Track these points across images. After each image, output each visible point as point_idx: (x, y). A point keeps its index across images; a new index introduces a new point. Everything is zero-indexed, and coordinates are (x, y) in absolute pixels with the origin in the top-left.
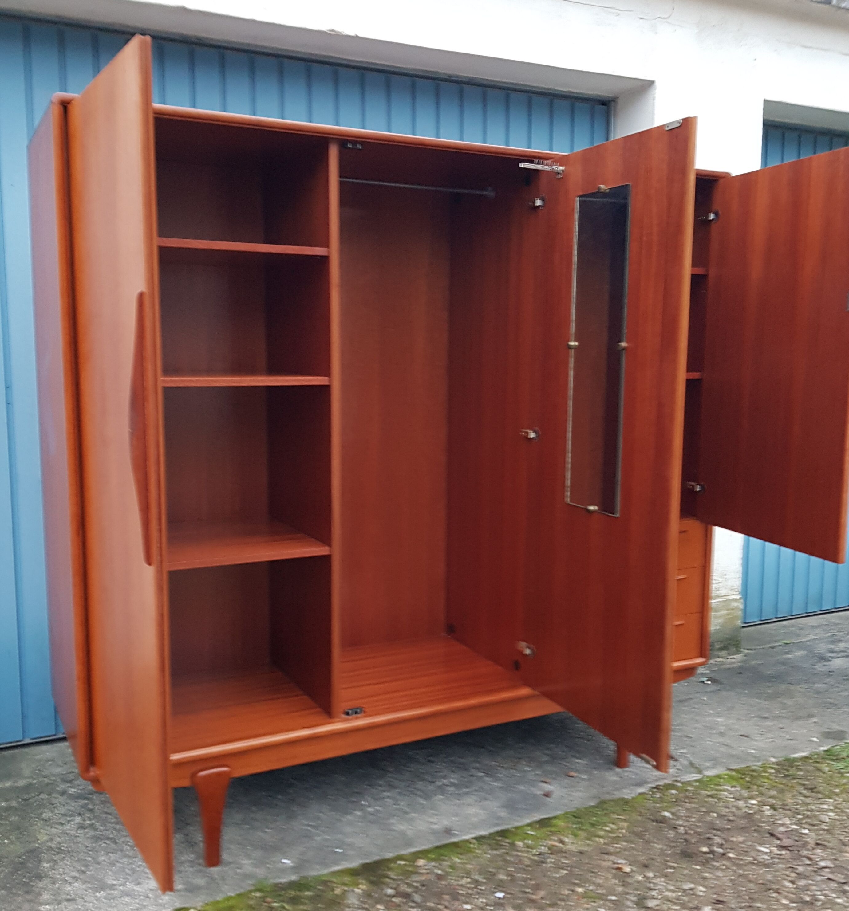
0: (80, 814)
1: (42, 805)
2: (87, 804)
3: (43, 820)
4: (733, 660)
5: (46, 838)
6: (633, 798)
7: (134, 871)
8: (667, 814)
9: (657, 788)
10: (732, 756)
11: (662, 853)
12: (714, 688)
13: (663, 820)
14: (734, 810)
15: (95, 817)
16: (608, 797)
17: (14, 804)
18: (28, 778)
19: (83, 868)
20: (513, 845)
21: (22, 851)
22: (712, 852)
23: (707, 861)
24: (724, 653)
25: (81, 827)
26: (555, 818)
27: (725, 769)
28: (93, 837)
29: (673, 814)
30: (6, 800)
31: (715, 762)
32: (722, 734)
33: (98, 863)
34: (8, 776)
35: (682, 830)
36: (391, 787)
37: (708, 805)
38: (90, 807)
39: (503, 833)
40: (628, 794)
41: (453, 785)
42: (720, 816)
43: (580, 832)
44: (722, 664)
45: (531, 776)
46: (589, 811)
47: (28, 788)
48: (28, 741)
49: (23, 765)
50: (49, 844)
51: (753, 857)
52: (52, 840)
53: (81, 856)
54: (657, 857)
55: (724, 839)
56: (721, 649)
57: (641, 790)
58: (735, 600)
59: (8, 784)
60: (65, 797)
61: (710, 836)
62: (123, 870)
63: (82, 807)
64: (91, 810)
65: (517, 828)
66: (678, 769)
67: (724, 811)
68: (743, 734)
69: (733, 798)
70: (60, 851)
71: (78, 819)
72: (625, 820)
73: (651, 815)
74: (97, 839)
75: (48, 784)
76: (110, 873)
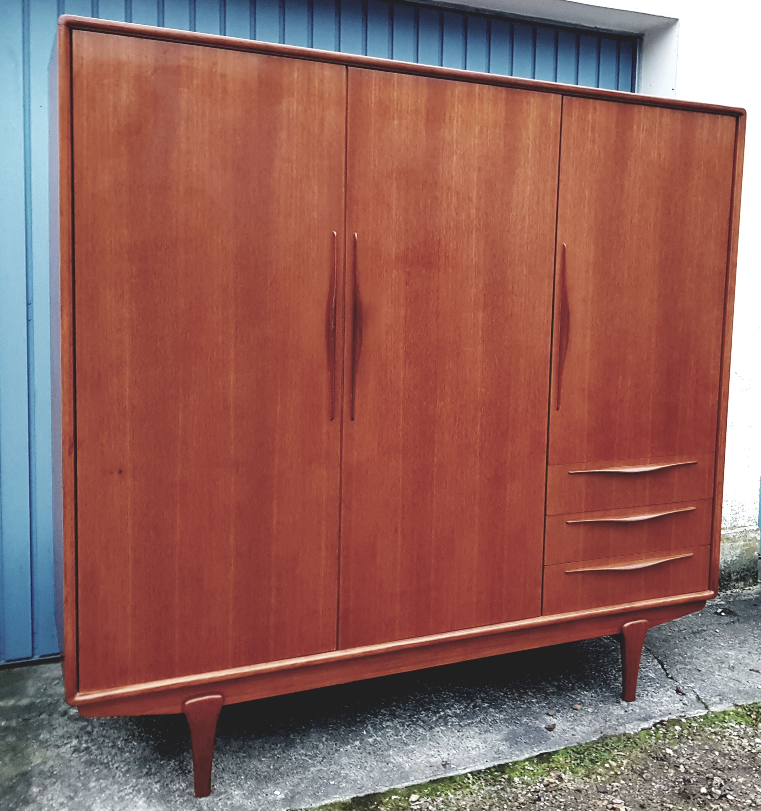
0: (77, 737)
1: (41, 726)
2: (86, 726)
3: (40, 741)
4: (749, 592)
5: (39, 761)
6: (636, 734)
7: (122, 799)
8: (669, 751)
9: (661, 723)
10: (739, 691)
11: (661, 792)
12: (728, 619)
13: (665, 758)
14: (737, 748)
15: (92, 740)
16: (610, 732)
17: (14, 723)
18: (31, 697)
19: (72, 794)
20: (510, 780)
21: (15, 773)
22: (710, 793)
23: (705, 803)
24: (741, 584)
25: (76, 750)
26: (556, 752)
27: (731, 704)
28: (86, 762)
29: (675, 751)
30: (7, 720)
31: (722, 697)
32: (732, 668)
33: (89, 790)
34: (12, 694)
35: (682, 769)
36: (393, 716)
37: (711, 743)
38: (89, 729)
39: (502, 768)
40: (631, 729)
41: (456, 715)
42: (723, 755)
43: (579, 769)
44: (739, 595)
45: (535, 708)
46: (589, 747)
47: (30, 707)
48: (36, 658)
49: (30, 683)
50: (42, 767)
51: (751, 800)
52: (44, 763)
53: (72, 781)
54: (653, 797)
55: (724, 779)
56: (737, 580)
57: (646, 725)
58: (752, 531)
59: (11, 702)
60: (66, 718)
61: (711, 775)
62: (111, 796)
63: (81, 729)
64: (89, 733)
65: (515, 763)
66: (684, 704)
67: (727, 749)
68: (752, 668)
69: (737, 736)
70: (52, 775)
71: (75, 742)
72: (625, 757)
73: (653, 751)
74: (90, 763)
75: (51, 704)
76: (99, 801)
